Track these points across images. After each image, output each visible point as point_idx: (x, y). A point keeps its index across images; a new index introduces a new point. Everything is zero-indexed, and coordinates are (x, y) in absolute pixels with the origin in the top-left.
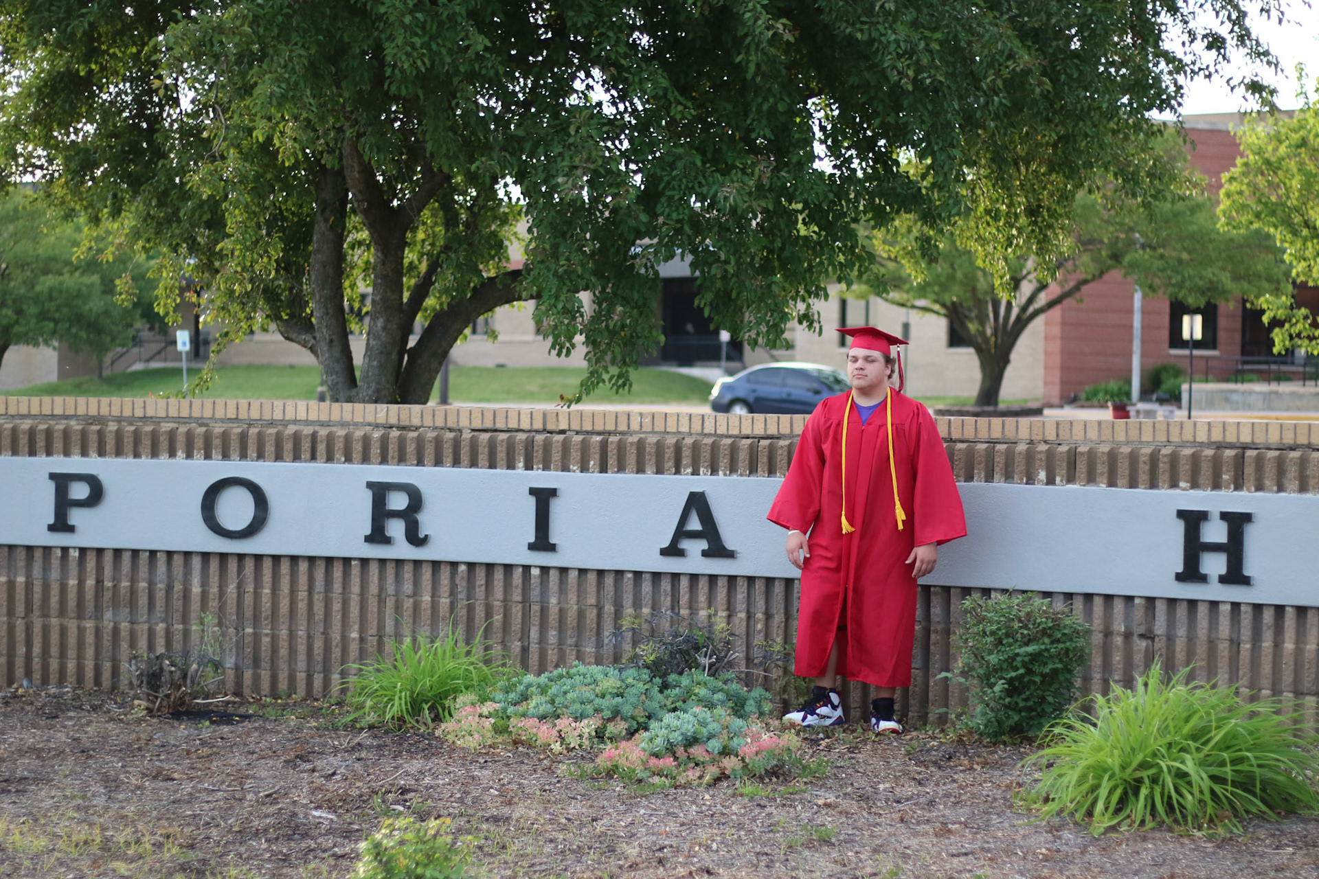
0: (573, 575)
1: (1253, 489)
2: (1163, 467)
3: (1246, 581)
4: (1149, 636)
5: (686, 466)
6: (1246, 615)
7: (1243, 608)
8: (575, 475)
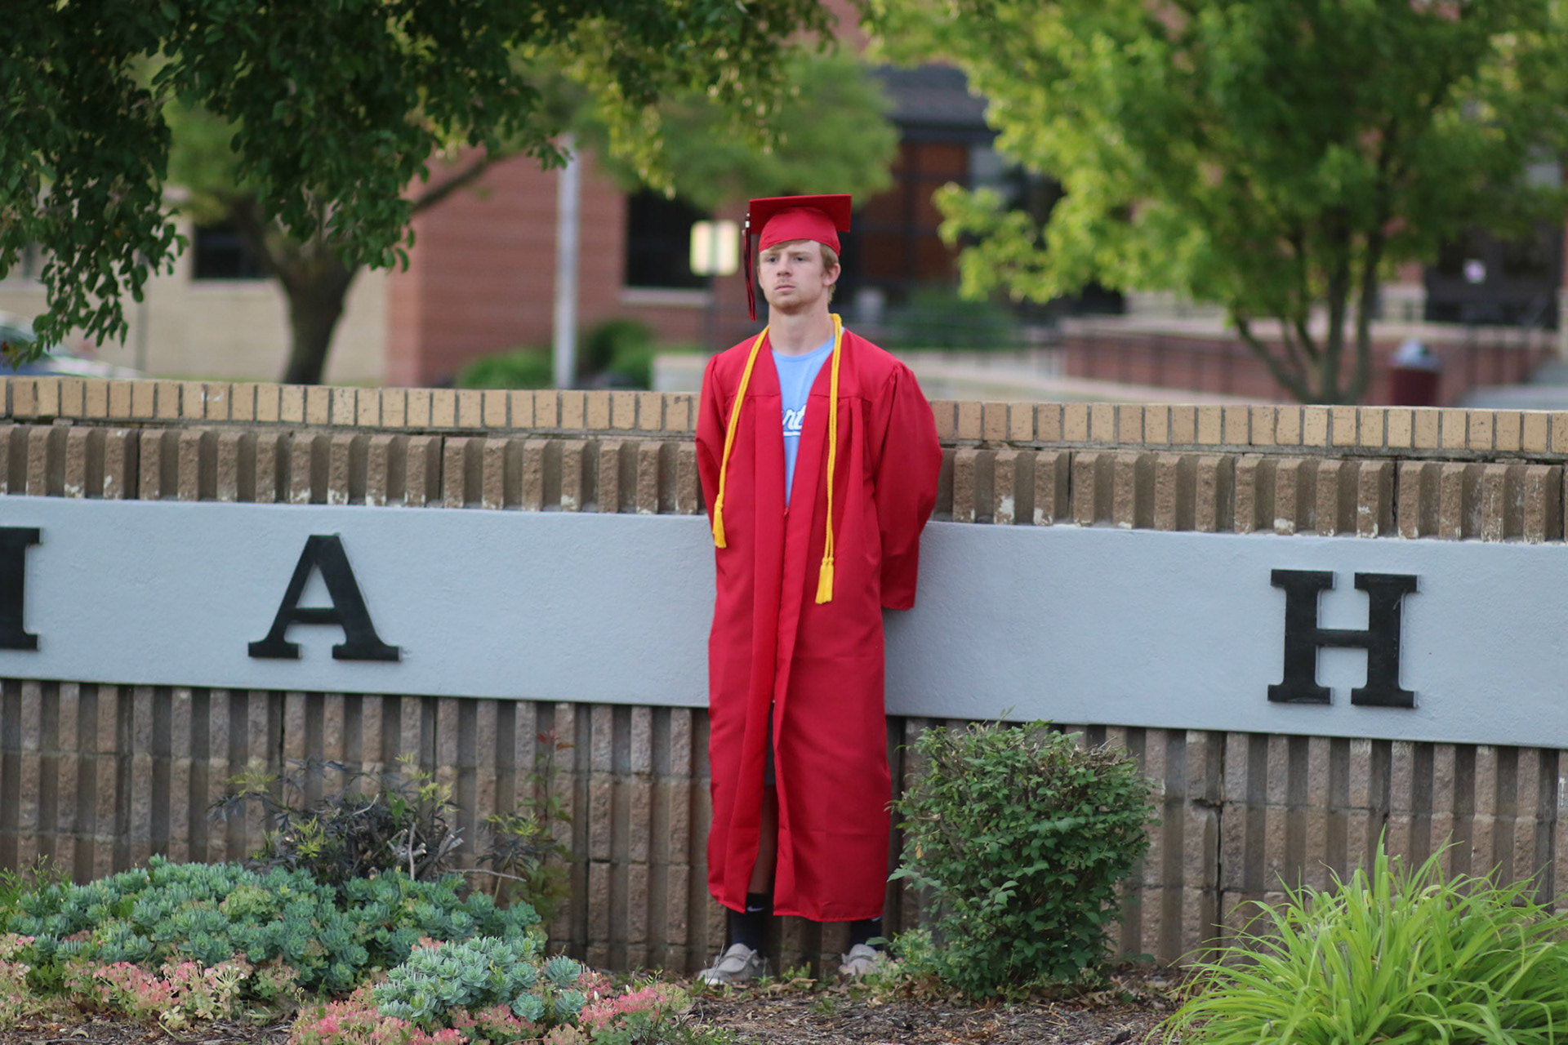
0: (70, 695)
1: (1416, 532)
2: (1243, 491)
3: (1405, 701)
4: (1213, 803)
5: (300, 487)
6: (1402, 763)
7: (1396, 750)
8: (75, 503)
